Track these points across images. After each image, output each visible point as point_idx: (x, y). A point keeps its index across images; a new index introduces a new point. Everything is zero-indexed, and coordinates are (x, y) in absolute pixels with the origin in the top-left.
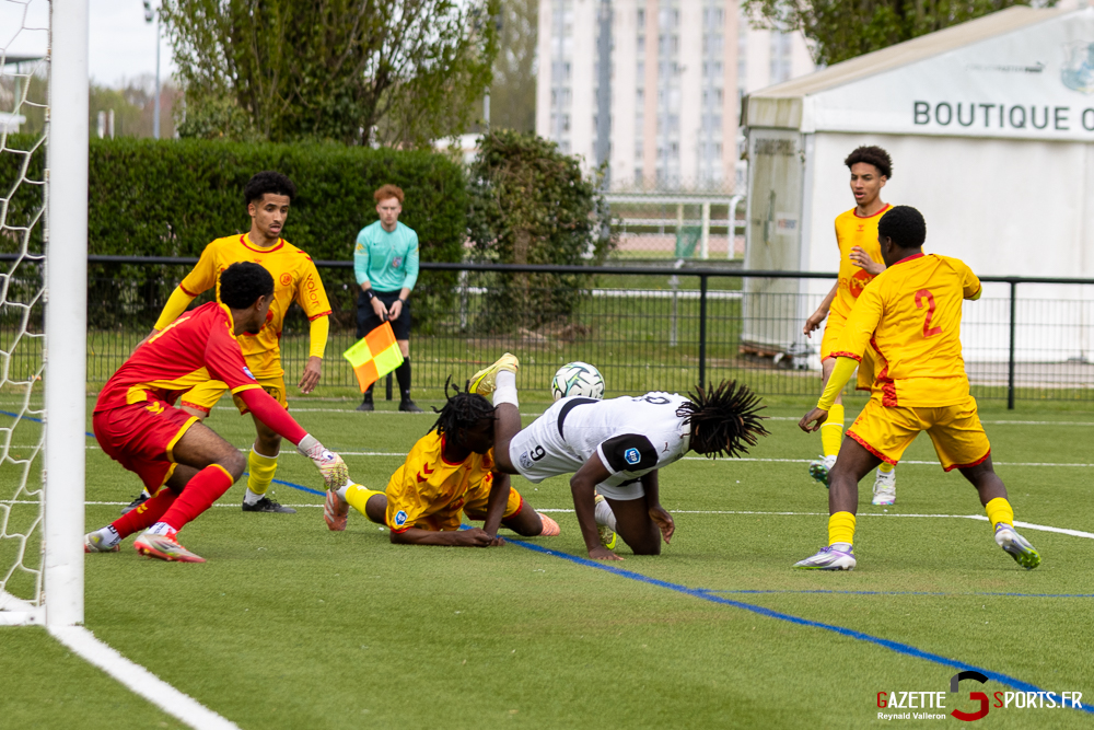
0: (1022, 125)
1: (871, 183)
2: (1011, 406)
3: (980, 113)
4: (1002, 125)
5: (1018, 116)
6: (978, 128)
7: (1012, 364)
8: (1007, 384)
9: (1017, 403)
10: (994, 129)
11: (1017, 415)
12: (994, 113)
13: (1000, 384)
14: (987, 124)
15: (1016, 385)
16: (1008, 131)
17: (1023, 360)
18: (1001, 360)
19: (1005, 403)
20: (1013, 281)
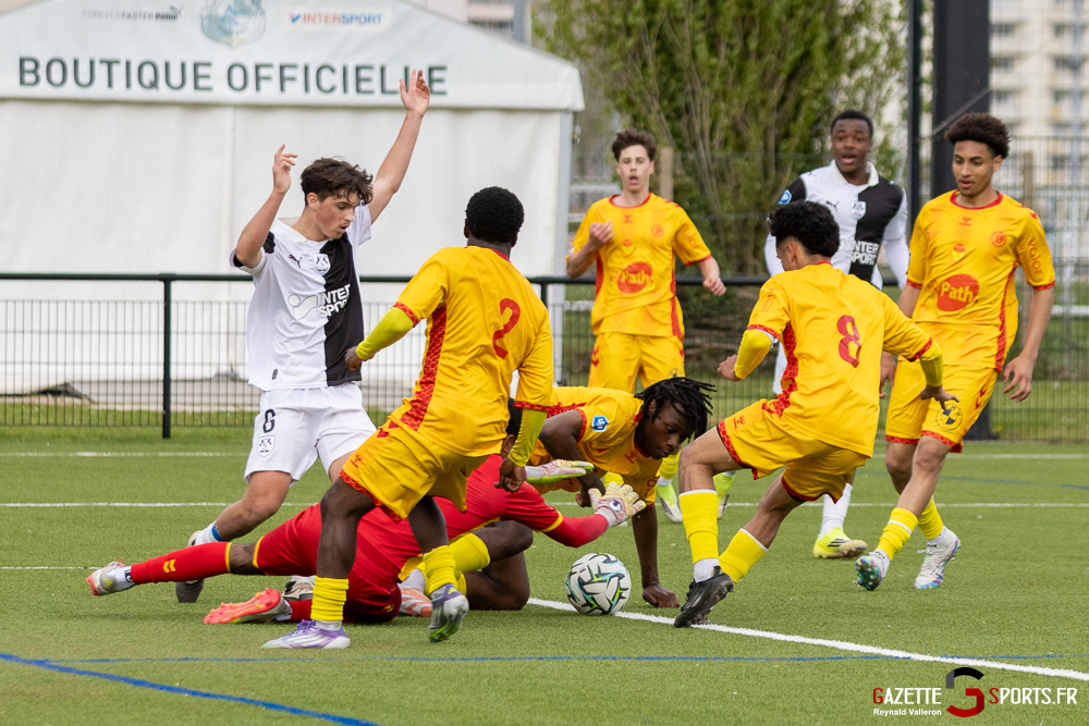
0: (154, 85)
1: (981, 170)
2: (166, 434)
3: (101, 71)
4: (128, 85)
5: (148, 74)
6: (99, 89)
7: (167, 381)
8: (160, 408)
9: (173, 431)
10: (119, 90)
11: (178, 446)
12: (119, 71)
13: (153, 408)
14: (110, 84)
15: (173, 408)
16: (137, 92)
17: (181, 376)
18: (153, 377)
19: (159, 430)
20: (167, 280)
